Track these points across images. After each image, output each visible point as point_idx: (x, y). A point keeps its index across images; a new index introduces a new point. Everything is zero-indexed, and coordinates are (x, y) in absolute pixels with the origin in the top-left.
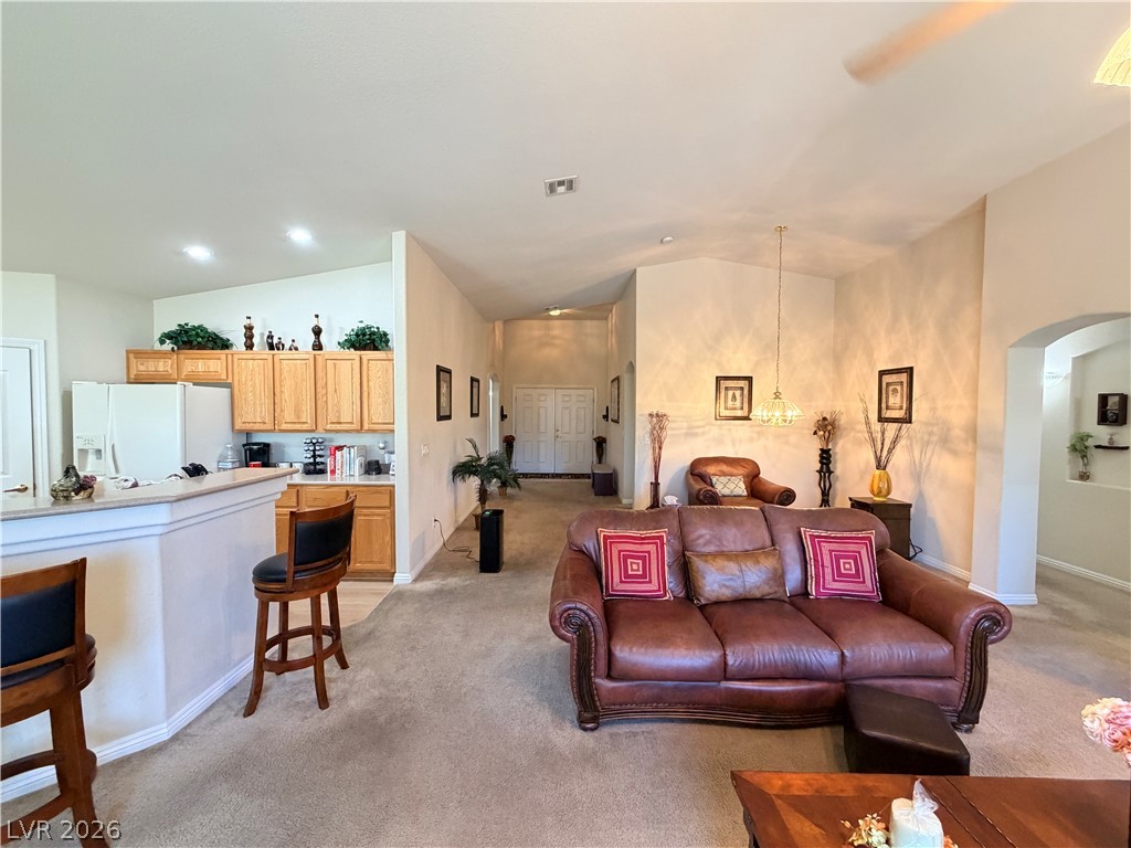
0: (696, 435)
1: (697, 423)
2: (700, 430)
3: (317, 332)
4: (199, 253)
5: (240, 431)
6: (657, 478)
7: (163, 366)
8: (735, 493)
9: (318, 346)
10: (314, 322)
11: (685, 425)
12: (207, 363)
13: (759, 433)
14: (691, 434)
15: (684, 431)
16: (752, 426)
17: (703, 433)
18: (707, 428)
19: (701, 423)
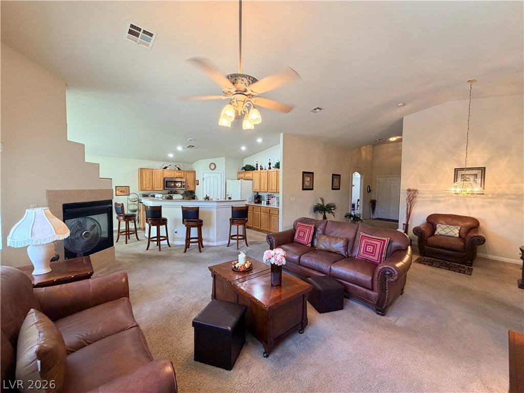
0: (439, 201)
1: (440, 195)
2: (442, 199)
3: (270, 164)
4: (243, 148)
5: (255, 192)
6: (407, 222)
7: (242, 175)
8: (448, 234)
9: (270, 168)
10: (269, 161)
11: (431, 196)
12: (249, 174)
13: (490, 203)
14: (435, 200)
15: (430, 199)
16: (483, 198)
17: (444, 201)
18: (447, 198)
19: (443, 195)
